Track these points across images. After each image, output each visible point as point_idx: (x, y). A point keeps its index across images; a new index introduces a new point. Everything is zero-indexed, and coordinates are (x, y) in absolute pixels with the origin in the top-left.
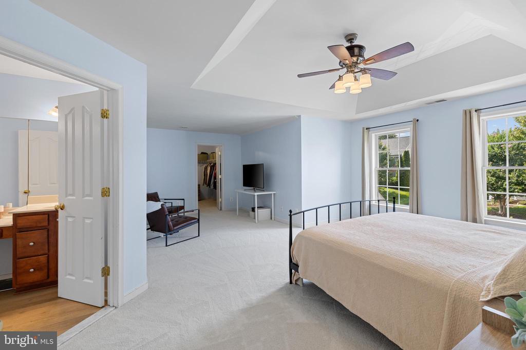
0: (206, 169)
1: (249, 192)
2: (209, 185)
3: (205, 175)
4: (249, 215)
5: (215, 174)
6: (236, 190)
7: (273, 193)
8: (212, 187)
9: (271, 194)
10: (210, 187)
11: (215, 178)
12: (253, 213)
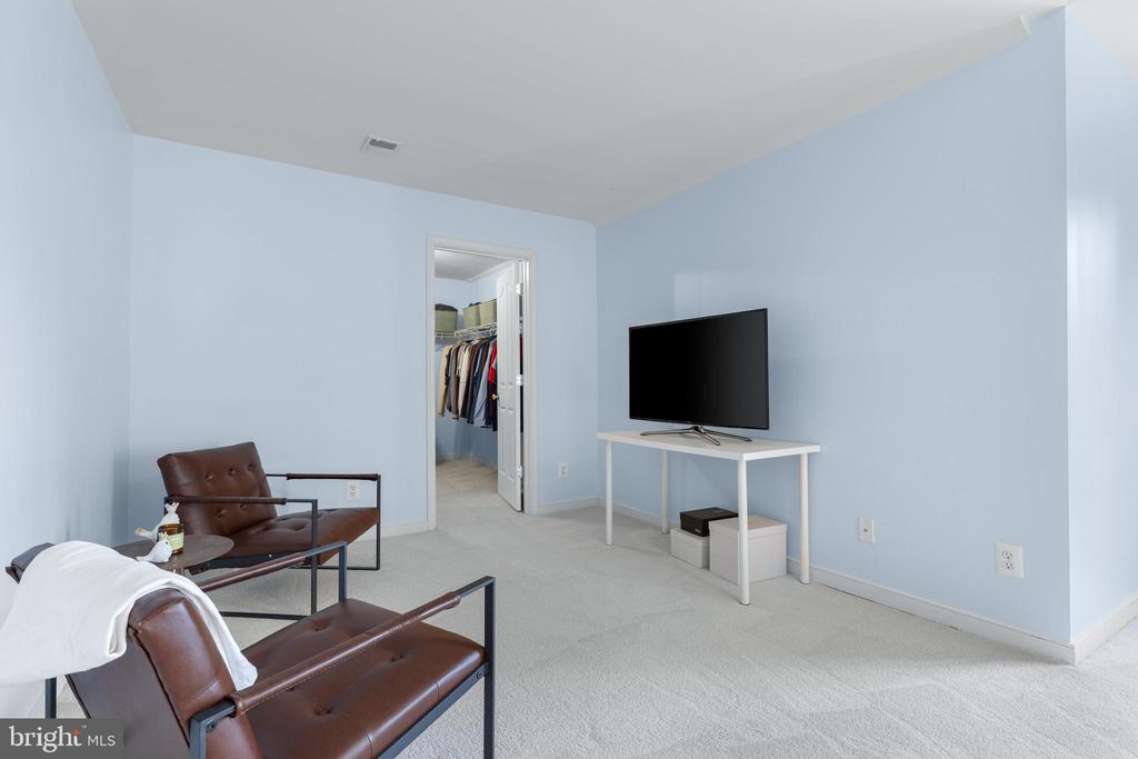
0: (452, 358)
1: (669, 442)
2: (467, 412)
3: (450, 378)
4: (667, 548)
5: (493, 373)
6: (601, 436)
7: (802, 450)
8: (480, 419)
9: (798, 457)
10: (471, 421)
11: (492, 387)
12: (698, 542)
